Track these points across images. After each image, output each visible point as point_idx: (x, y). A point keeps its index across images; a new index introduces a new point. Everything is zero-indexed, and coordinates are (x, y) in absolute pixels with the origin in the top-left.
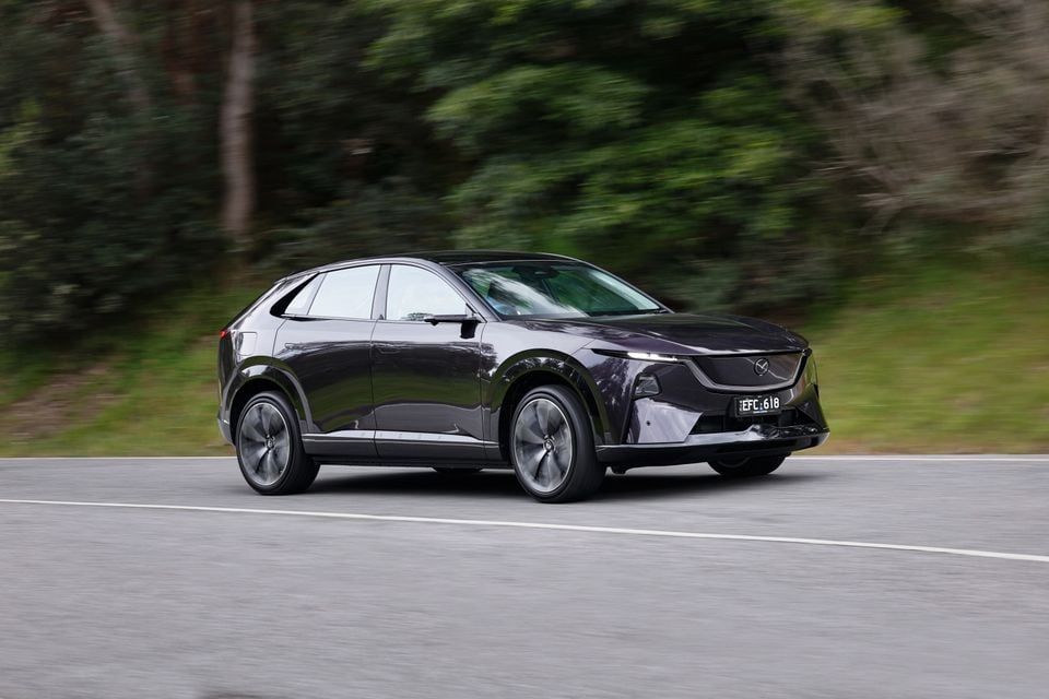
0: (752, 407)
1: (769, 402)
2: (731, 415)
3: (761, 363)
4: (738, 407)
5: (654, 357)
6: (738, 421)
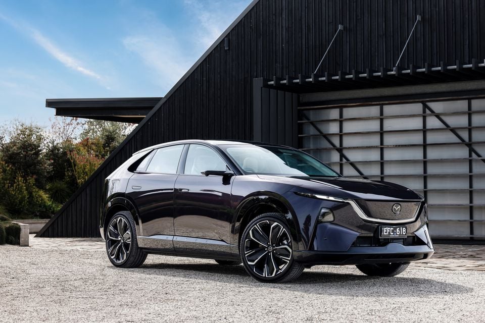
0: (389, 232)
1: (400, 230)
2: (377, 237)
3: (396, 206)
4: (381, 232)
5: (331, 198)
6: (381, 240)
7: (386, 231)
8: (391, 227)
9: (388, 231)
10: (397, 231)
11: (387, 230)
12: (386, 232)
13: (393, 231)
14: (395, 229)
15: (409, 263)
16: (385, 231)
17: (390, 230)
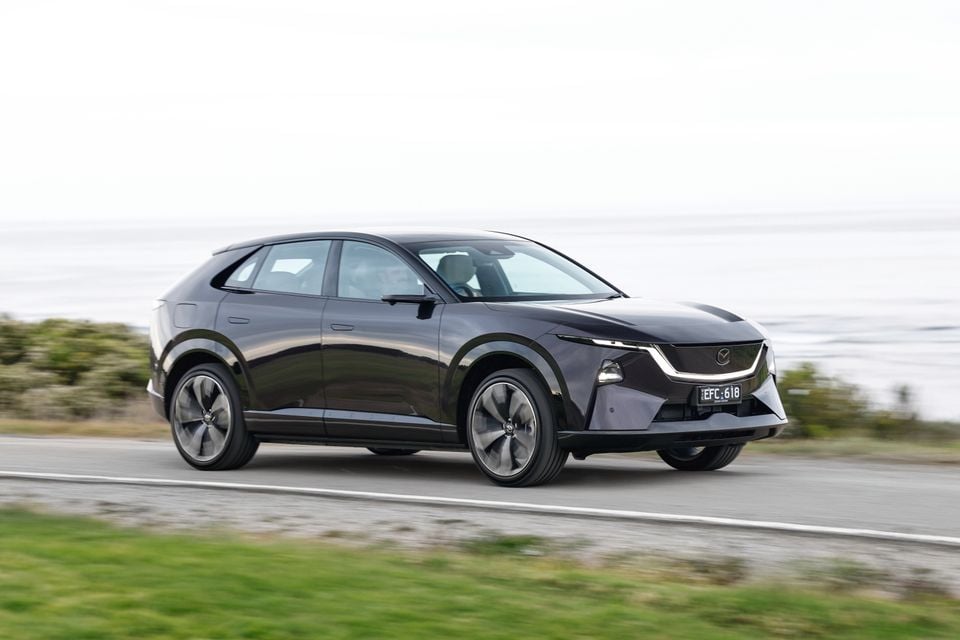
0: (713, 396)
1: (730, 391)
2: (693, 404)
3: (724, 352)
4: (700, 396)
5: (618, 344)
6: (699, 409)
7: (708, 394)
8: (714, 388)
9: (711, 393)
10: (726, 392)
11: (708, 392)
12: (708, 396)
13: (719, 393)
14: (722, 389)
15: (744, 444)
16: (706, 394)
17: (714, 392)
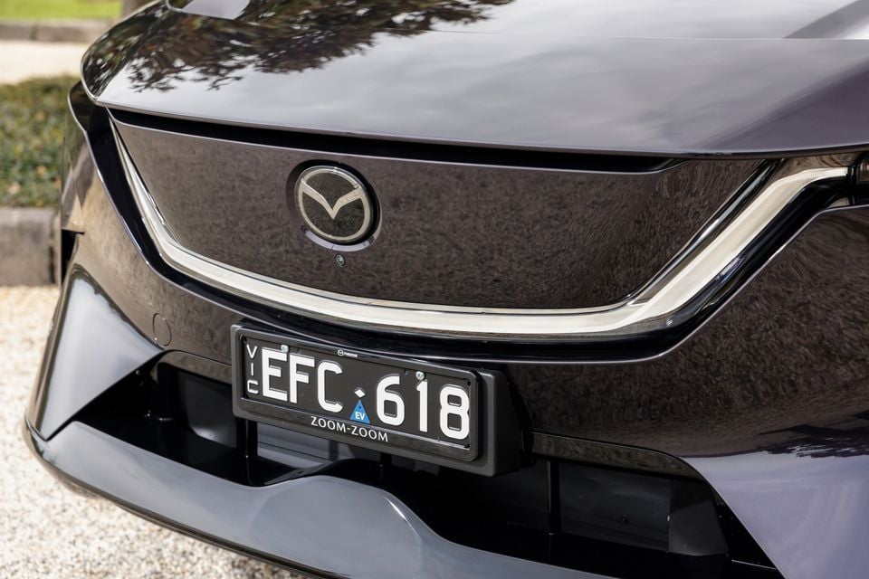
0: (307, 391)
7: (282, 373)
8: (320, 355)
9: (296, 377)
10: (382, 395)
11: (284, 366)
12: (281, 383)
13: (337, 388)
14: (362, 374)
16: (268, 371)
17: (312, 372)
